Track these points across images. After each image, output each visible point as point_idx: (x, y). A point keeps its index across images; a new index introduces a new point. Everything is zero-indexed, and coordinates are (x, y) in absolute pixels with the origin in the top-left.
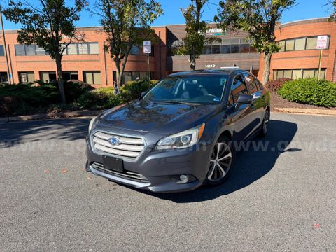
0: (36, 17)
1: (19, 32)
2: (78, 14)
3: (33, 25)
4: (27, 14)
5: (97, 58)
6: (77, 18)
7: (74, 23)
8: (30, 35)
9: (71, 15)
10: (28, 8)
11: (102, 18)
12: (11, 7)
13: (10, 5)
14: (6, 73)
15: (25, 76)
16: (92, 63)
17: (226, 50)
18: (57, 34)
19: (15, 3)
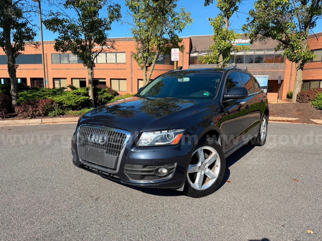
0: (72, 27)
1: (56, 40)
3: (69, 34)
4: (64, 24)
5: (124, 67)
6: (109, 29)
9: (103, 26)
10: (65, 18)
12: (51, 17)
13: (50, 15)
14: (43, 79)
15: (59, 81)
16: (119, 71)
17: (249, 60)
18: (90, 42)
19: (54, 13)
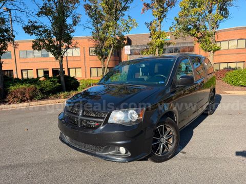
0: (46, 31)
1: (33, 42)
2: (74, 28)
3: (44, 36)
4: (40, 29)
5: (78, 59)
6: (73, 31)
7: (72, 34)
8: (41, 43)
10: (41, 25)
11: (92, 31)
12: (29, 24)
13: (29, 23)
15: (26, 72)
16: (75, 62)
18: (60, 43)
19: (33, 21)
